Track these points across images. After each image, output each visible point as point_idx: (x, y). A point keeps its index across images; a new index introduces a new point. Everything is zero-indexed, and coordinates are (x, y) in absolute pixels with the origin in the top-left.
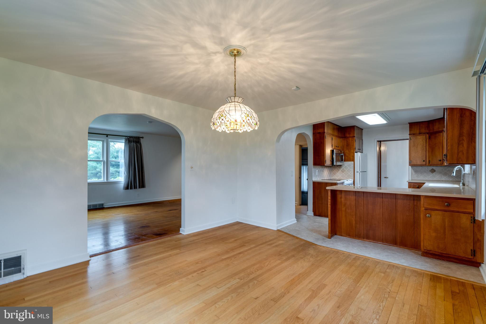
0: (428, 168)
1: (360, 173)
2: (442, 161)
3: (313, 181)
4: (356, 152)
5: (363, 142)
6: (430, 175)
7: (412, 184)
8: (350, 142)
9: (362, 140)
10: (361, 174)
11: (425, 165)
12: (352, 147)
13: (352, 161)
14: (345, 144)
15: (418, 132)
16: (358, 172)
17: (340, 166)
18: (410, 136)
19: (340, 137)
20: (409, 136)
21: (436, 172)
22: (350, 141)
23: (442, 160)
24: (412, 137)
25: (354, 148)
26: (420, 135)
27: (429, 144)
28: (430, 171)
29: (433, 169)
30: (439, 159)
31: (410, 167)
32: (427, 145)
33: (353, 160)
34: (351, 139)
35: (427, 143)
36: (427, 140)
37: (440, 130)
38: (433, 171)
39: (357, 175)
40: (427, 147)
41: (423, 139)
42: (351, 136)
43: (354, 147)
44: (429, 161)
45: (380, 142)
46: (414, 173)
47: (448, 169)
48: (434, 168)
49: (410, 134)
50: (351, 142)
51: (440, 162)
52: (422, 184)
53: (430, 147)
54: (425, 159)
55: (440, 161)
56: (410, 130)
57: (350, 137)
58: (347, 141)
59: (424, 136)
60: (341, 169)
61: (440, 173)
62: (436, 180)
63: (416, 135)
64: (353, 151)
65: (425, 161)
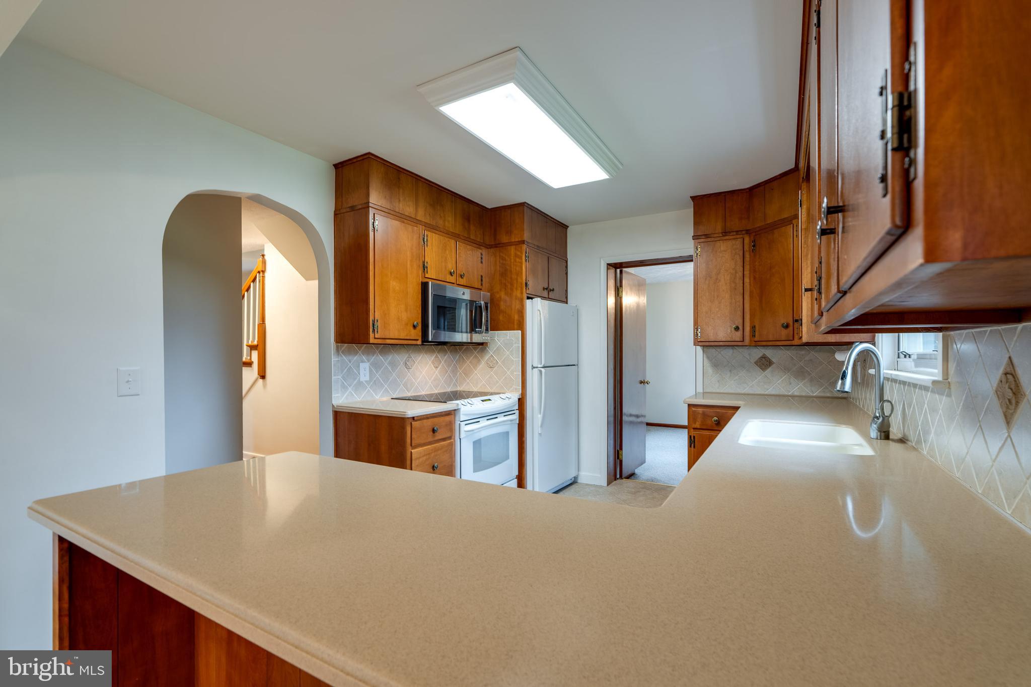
0: (749, 354)
1: (543, 369)
2: (791, 328)
3: (333, 406)
4: (528, 298)
5: (567, 267)
6: (756, 379)
7: (700, 410)
8: (512, 261)
9: (567, 262)
10: (545, 373)
11: (740, 344)
12: (517, 279)
13: (516, 326)
14: (498, 268)
15: (719, 228)
16: (537, 367)
17: (482, 345)
18: (695, 244)
19: (479, 245)
20: (693, 241)
21: (774, 366)
22: (511, 259)
23: (791, 324)
24: (702, 244)
25: (522, 284)
26: (727, 237)
27: (753, 271)
28: (756, 363)
29: (764, 357)
30: (782, 322)
31: (699, 349)
32: (745, 273)
33: (520, 324)
34: (512, 249)
35: (747, 267)
36: (747, 256)
37: (785, 215)
38: (764, 363)
39: (533, 377)
40: (747, 280)
41: (734, 252)
42: (514, 239)
43: (522, 279)
44: (753, 328)
45: (618, 267)
46: (710, 370)
47: (807, 358)
48: (769, 353)
49: (695, 237)
50: (515, 261)
51: (784, 333)
52: (731, 412)
53: (755, 278)
54: (739, 322)
55: (787, 327)
56: (697, 223)
57: (510, 244)
58: (503, 259)
59: (738, 243)
60: (487, 357)
61: (786, 369)
62: (773, 393)
63: (713, 239)
64: (519, 295)
65: (741, 327)
